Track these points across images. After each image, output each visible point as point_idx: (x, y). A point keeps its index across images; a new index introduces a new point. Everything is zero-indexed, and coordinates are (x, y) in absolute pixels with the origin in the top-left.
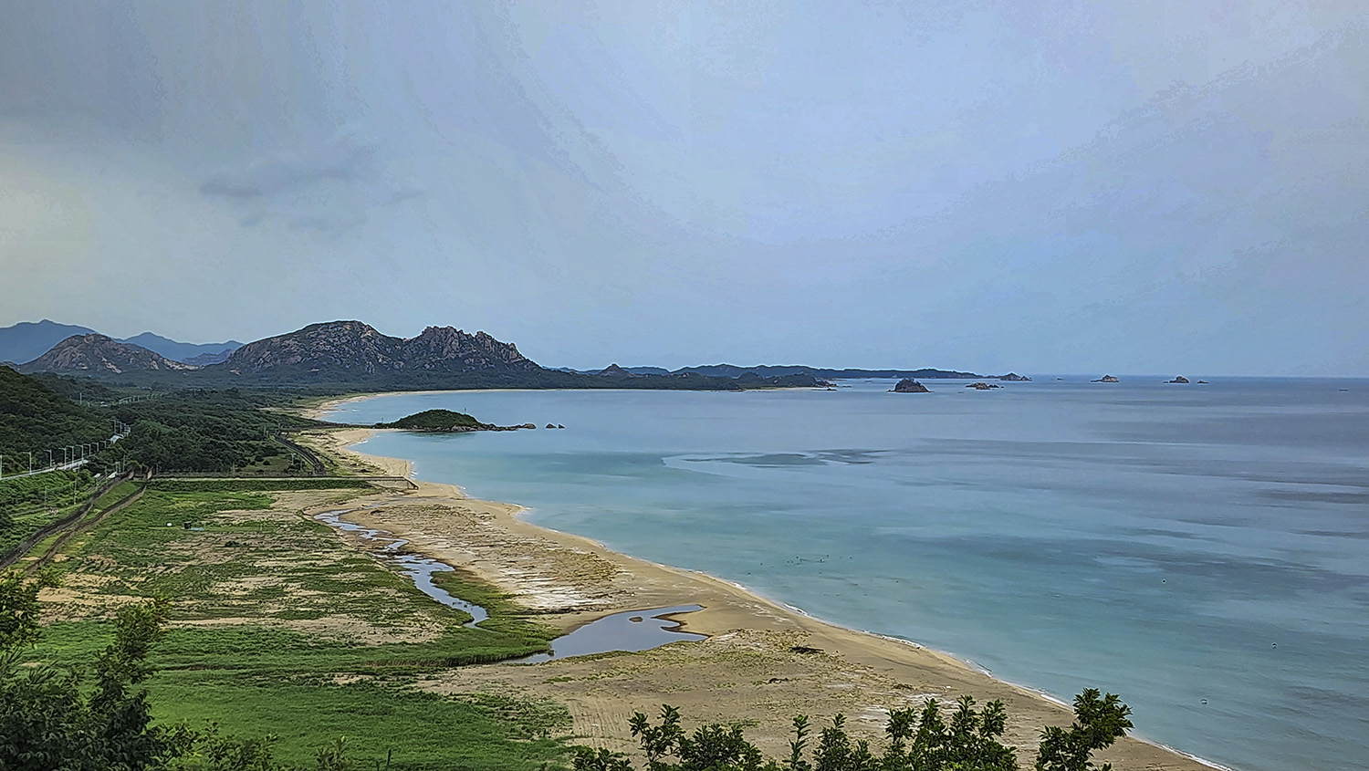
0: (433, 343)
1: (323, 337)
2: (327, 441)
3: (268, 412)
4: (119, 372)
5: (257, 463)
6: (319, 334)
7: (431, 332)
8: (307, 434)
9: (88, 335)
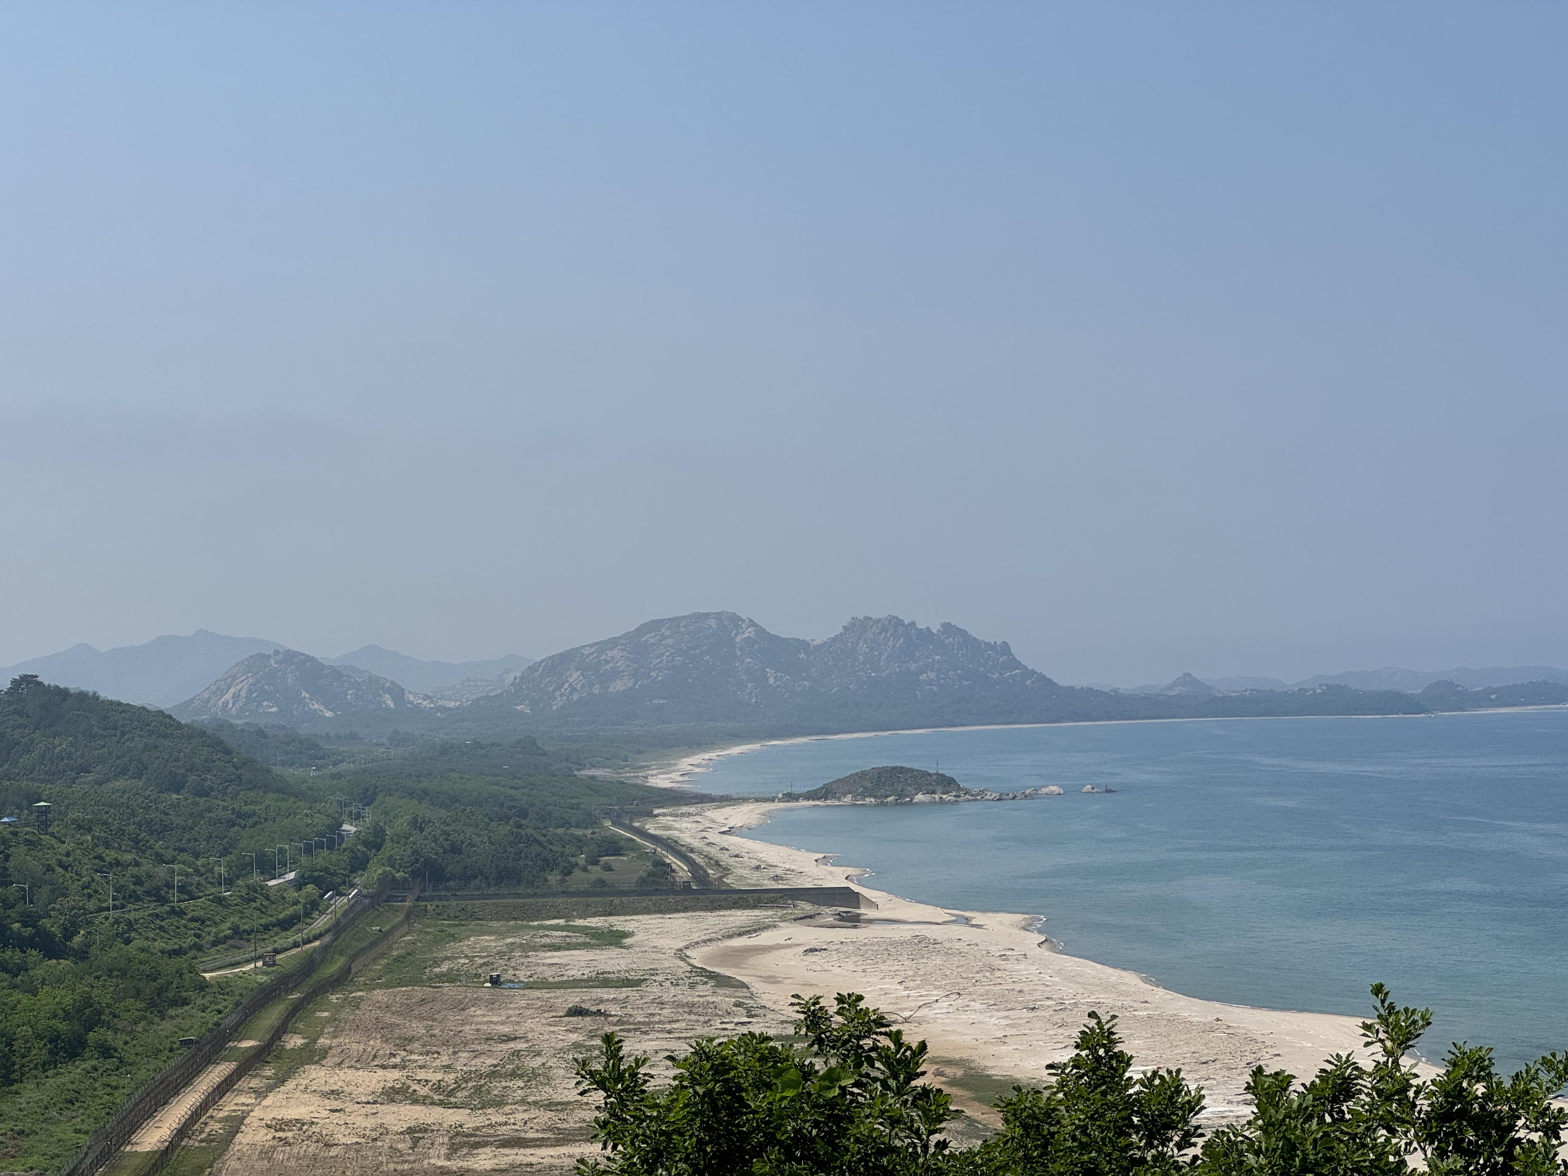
0: (863, 648)
2: (701, 827)
3: (593, 778)
4: (328, 714)
5: (590, 867)
6: (663, 637)
7: (857, 627)
8: (664, 815)
9: (277, 652)
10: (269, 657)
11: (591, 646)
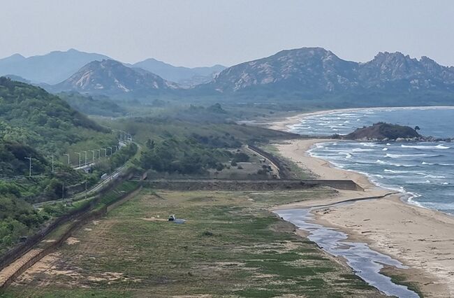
0: (383, 67)
1: (292, 60)
4: (127, 90)
5: (231, 167)
6: (289, 59)
7: (382, 57)
8: (275, 143)
9: (104, 60)
10: (100, 62)
11: (254, 61)
